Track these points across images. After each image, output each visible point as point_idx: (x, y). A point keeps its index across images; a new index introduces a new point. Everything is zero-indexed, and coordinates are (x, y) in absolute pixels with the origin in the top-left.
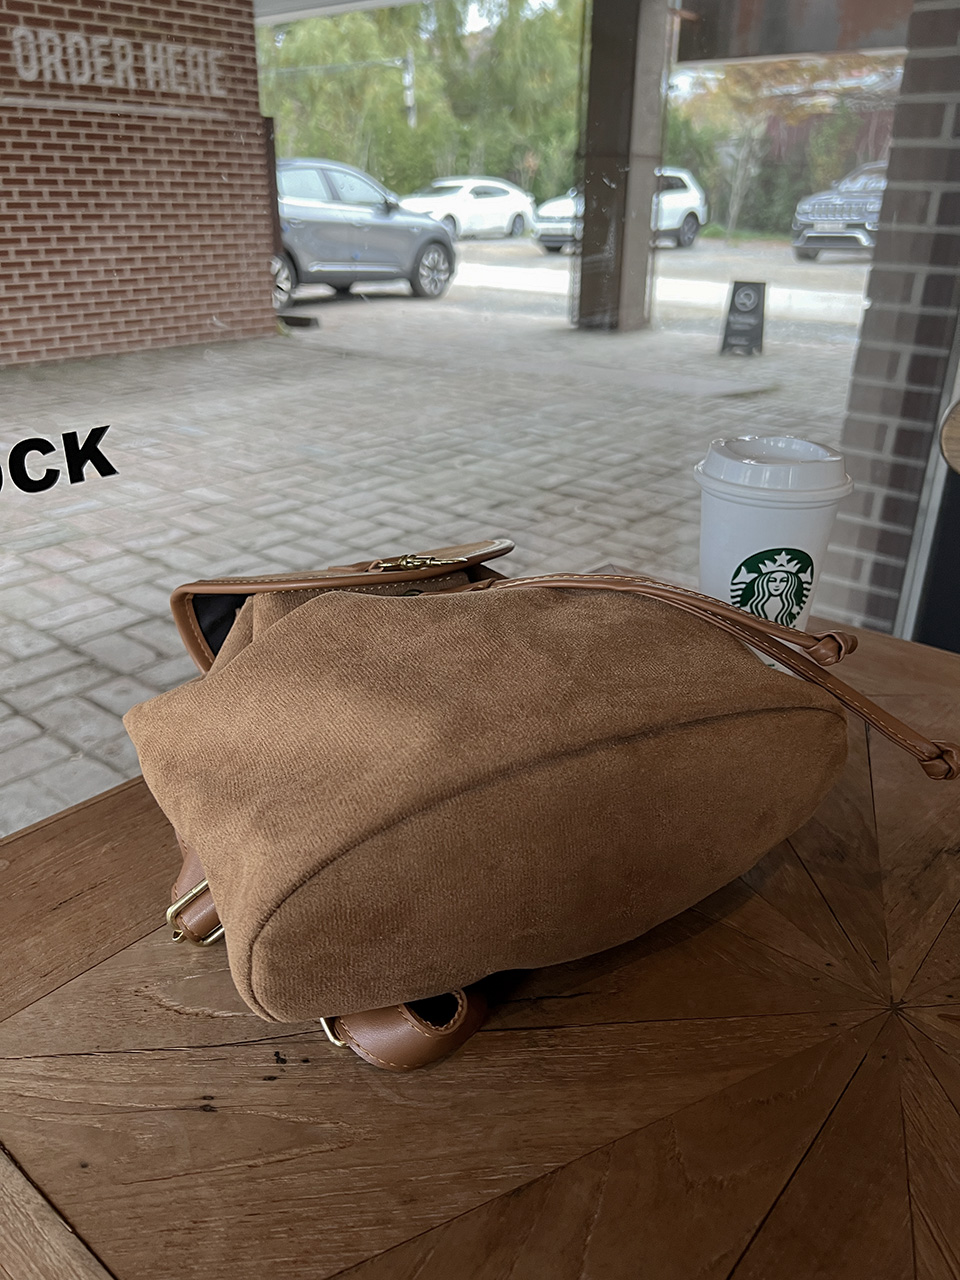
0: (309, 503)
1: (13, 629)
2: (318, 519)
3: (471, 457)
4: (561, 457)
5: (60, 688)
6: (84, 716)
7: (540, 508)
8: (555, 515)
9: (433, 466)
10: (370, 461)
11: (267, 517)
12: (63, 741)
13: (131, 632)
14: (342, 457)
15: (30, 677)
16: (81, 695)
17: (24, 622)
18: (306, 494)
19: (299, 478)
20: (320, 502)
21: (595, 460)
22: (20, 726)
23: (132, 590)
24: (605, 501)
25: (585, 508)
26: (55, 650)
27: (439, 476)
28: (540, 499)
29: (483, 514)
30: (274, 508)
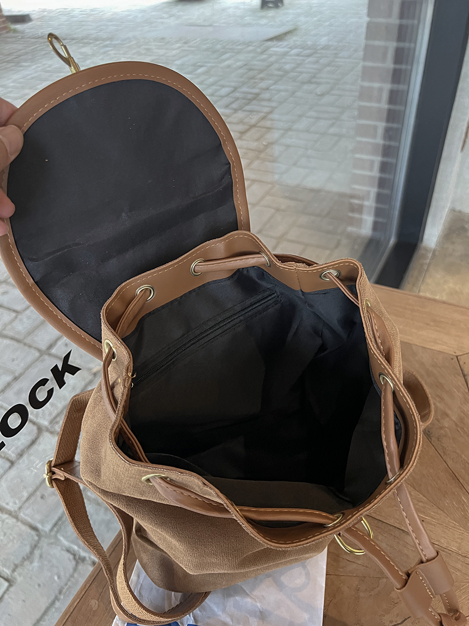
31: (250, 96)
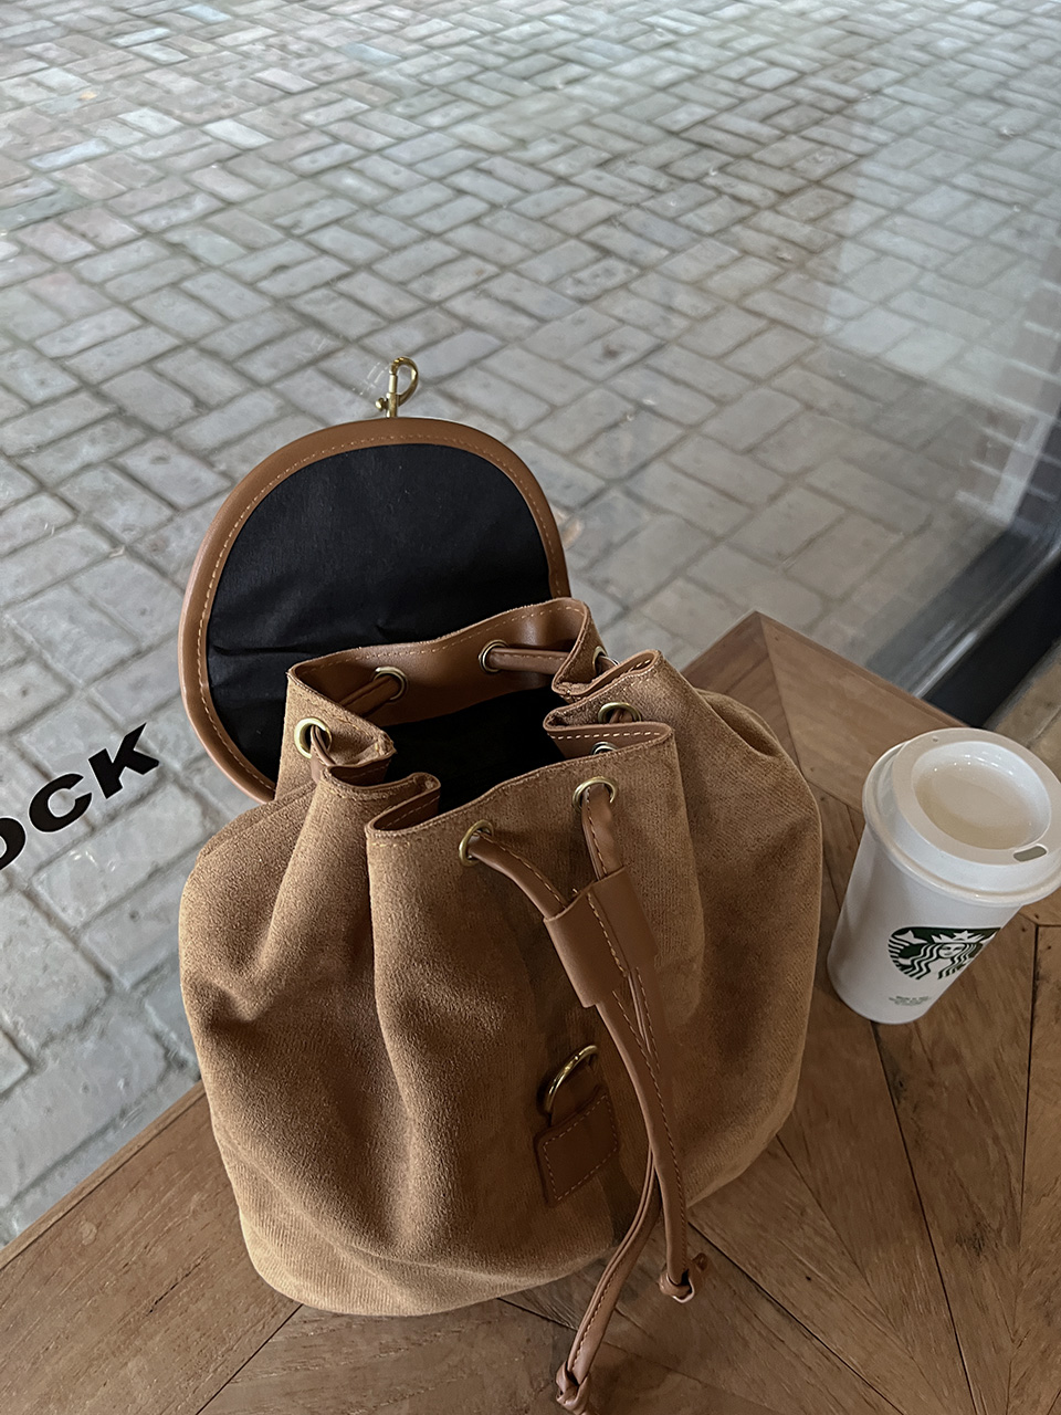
0: (369, 152)
1: (20, 355)
2: (378, 182)
3: (575, 70)
4: (696, 75)
5: (88, 451)
6: (120, 495)
7: (663, 168)
8: (684, 180)
9: (526, 87)
10: (445, 74)
11: (314, 175)
12: (100, 530)
13: (160, 365)
14: (407, 67)
15: (50, 434)
16: (112, 463)
17: (30, 345)
18: (361, 136)
19: (352, 105)
20: (379, 151)
21: (740, 81)
22: (47, 506)
23: (156, 295)
24: (748, 157)
25: (722, 169)
26: (75, 392)
27: (533, 106)
28: (666, 151)
29: (589, 177)
30: (323, 160)
31: (830, 104)
